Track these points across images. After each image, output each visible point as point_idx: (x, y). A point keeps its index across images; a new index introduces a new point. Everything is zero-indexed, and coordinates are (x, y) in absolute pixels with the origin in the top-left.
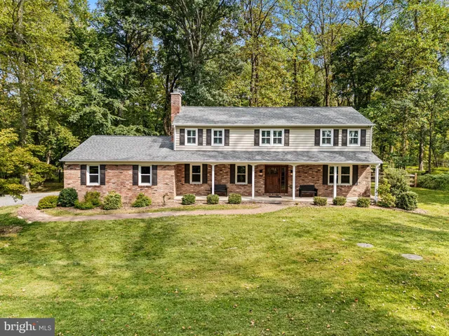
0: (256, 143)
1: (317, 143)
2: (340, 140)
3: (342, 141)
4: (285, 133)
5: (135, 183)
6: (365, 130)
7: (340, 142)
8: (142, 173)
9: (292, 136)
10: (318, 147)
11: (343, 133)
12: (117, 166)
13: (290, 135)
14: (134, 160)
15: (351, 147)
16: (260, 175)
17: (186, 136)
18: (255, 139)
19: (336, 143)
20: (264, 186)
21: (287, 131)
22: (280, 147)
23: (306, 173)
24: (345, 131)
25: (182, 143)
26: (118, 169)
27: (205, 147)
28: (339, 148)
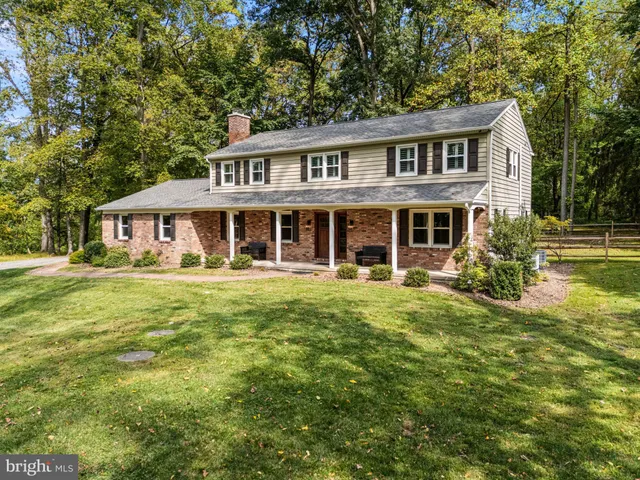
0: (304, 178)
1: (391, 172)
2: (430, 164)
3: (434, 165)
4: (342, 157)
5: (156, 237)
6: (477, 140)
7: (430, 168)
8: (165, 224)
9: (353, 162)
10: (391, 179)
11: (434, 149)
12: (141, 215)
13: (350, 161)
14: (157, 206)
15: (449, 174)
16: (308, 229)
17: (223, 173)
18: (302, 171)
19: (422, 171)
20: (313, 246)
21: (345, 155)
22: (336, 182)
23: (373, 225)
24: (438, 146)
25: (218, 183)
26: (142, 219)
27: (243, 188)
28: (428, 178)
